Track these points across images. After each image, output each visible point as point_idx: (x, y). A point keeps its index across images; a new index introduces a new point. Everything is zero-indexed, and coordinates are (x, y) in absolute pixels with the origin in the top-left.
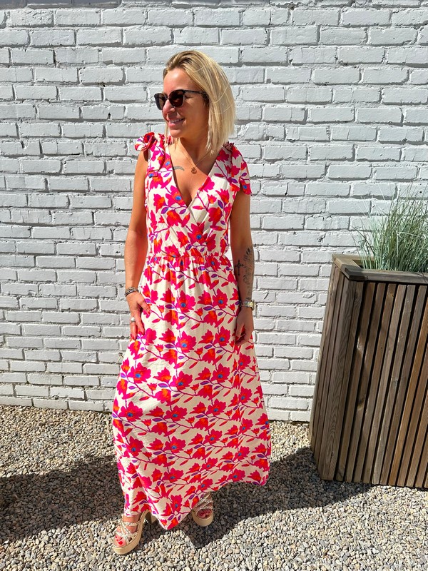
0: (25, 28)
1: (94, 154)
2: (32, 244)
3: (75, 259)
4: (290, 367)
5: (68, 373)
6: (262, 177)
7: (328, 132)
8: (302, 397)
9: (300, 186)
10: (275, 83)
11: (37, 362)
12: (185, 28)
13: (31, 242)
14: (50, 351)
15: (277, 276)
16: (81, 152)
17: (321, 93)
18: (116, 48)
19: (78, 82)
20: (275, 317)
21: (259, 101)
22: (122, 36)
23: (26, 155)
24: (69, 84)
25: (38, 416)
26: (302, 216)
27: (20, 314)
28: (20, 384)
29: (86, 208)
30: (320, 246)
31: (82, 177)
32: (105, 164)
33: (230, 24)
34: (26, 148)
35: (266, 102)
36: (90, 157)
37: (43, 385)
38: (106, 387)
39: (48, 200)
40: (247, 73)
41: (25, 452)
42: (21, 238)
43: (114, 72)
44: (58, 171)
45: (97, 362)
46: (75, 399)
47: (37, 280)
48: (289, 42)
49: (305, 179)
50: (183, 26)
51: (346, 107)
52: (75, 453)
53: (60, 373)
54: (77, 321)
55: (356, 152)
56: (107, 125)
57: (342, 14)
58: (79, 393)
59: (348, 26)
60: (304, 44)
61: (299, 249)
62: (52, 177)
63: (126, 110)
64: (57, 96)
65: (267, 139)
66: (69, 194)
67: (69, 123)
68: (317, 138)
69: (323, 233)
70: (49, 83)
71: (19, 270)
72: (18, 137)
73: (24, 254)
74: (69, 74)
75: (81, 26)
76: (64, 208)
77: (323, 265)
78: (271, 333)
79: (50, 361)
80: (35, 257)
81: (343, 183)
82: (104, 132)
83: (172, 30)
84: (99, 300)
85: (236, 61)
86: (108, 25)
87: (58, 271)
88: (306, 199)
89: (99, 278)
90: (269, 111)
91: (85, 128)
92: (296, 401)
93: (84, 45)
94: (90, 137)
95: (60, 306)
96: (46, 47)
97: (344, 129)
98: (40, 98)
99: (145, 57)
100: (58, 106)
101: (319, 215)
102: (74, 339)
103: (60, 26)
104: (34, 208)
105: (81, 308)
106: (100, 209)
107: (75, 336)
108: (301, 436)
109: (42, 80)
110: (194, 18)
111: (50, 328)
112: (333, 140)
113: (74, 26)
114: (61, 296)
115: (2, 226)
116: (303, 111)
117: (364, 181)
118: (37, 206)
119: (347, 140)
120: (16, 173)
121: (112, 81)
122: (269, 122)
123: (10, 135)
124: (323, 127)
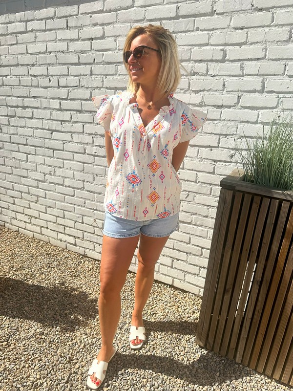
1: (85, 87)
2: (52, 143)
3: (73, 155)
4: (202, 255)
5: (67, 226)
7: (242, 69)
9: (217, 112)
10: (202, 31)
11: (52, 216)
13: (52, 141)
14: (59, 210)
15: (196, 182)
16: (78, 85)
17: (239, 36)
18: (98, 14)
19: (79, 39)
20: (193, 214)
21: (189, 45)
22: (104, 5)
23: (51, 87)
24: (74, 40)
26: (218, 137)
27: (46, 185)
28: (44, 227)
30: (231, 162)
31: (78, 102)
32: (91, 92)
34: (51, 82)
35: (195, 45)
36: (83, 88)
37: (55, 231)
38: (86, 240)
39: (61, 115)
40: (182, 24)
42: (47, 138)
43: (97, 31)
44: (66, 97)
46: (70, 244)
47: (54, 165)
49: (222, 106)
51: (258, 46)
53: (63, 225)
54: (72, 194)
55: (266, 85)
56: (93, 66)
58: (72, 240)
61: (214, 163)
62: (64, 101)
63: (104, 56)
64: (68, 49)
65: (194, 74)
66: (72, 112)
67: (73, 66)
68: (232, 74)
69: (232, 152)
71: (46, 158)
72: (47, 76)
73: (48, 148)
74: (74, 34)
76: (69, 121)
78: (189, 225)
79: (59, 217)
80: (53, 151)
81: (253, 111)
82: (91, 71)
84: (85, 183)
87: (65, 161)
88: (222, 123)
89: (85, 168)
90: (196, 52)
91: (81, 69)
93: (83, 14)
94: (84, 75)
95: (65, 183)
96: (63, 17)
97: (256, 65)
98: (58, 50)
99: (117, 19)
100: (67, 55)
101: (231, 136)
102: (71, 205)
104: (54, 120)
105: (75, 186)
106: (87, 123)
107: (72, 204)
109: (60, 39)
111: (60, 196)
112: (246, 75)
114: (65, 177)
115: (39, 130)
116: (223, 52)
117: (271, 110)
118: (56, 119)
119: (257, 75)
120: (46, 98)
121: (97, 36)
122: (196, 61)
123: (44, 74)
124: (238, 64)
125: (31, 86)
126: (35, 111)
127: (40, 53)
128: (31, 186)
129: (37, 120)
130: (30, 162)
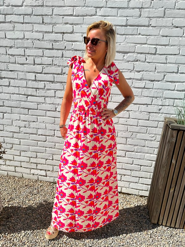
0: (31, 7)
1: (57, 65)
2: (27, 104)
3: (46, 112)
4: (140, 170)
5: (39, 164)
6: (133, 79)
7: (166, 59)
8: (146, 184)
9: (151, 84)
10: (142, 35)
11: (26, 157)
12: (102, 9)
13: (27, 103)
14: (32, 153)
15: (137, 126)
16: (52, 63)
17: (164, 41)
18: (70, 17)
19: (53, 32)
20: (135, 145)
21: (134, 43)
22: (74, 11)
23: (28, 64)
24: (49, 32)
25: (24, 182)
26: (152, 98)
27: (20, 135)
28: (18, 167)
29: (52, 89)
30: (159, 113)
31: (52, 75)
32: (62, 69)
33: (123, 7)
34: (28, 61)
35: (138, 44)
36: (55, 66)
37: (28, 168)
38: (55, 171)
39: (36, 84)
40: (130, 30)
41: (18, 196)
42: (23, 101)
43: (69, 28)
44: (41, 72)
45: (53, 160)
46: (42, 176)
47: (29, 120)
48: (150, 16)
49: (154, 81)
50: (102, 7)
51: (176, 47)
52: (39, 199)
53: (36, 163)
54: (44, 140)
55: (179, 69)
56: (64, 51)
57: (177, 3)
58: (43, 173)
59: (179, 9)
60: (157, 17)
61: (149, 114)
62: (38, 74)
63: (73, 45)
64: (43, 38)
65: (137, 61)
66: (45, 82)
67: (47, 50)
68: (161, 62)
69: (161, 107)
70: (40, 32)
71: (21, 115)
72: (25, 56)
73: (24, 108)
74: (49, 28)
75: (56, 6)
76: (42, 89)
77: (160, 122)
78: (132, 153)
79: (32, 157)
80: (28, 110)
81: (172, 84)
82: (63, 55)
83: (96, 9)
84: (55, 132)
85: (125, 24)
86: (67, 6)
87: (38, 117)
88: (154, 90)
89: (56, 121)
90: (138, 48)
91: (54, 53)
92: (143, 186)
93: (56, 15)
94: (56, 57)
95: (38, 133)
96: (39, 15)
97: (174, 58)
98: (35, 38)
99: (83, 21)
100: (43, 42)
101: (159, 98)
102: (43, 148)
103: (46, 6)
104: (30, 88)
105: (47, 134)
106: (59, 90)
107: (44, 147)
108: (144, 202)
109: (37, 30)
110: (106, 4)
111: (33, 142)
112: (168, 63)
113: (52, 6)
114: (39, 128)
115: (15, 95)
116: (155, 49)
117: (182, 83)
118: (31, 87)
119: (175, 63)
120: (23, 72)
121: (68, 32)
122: (138, 53)
123: (21, 54)
124: (164, 57)
125: (9, 62)
126: (12, 81)
127: (18, 39)
128: (6, 137)
129: (13, 88)
130: (6, 119)
